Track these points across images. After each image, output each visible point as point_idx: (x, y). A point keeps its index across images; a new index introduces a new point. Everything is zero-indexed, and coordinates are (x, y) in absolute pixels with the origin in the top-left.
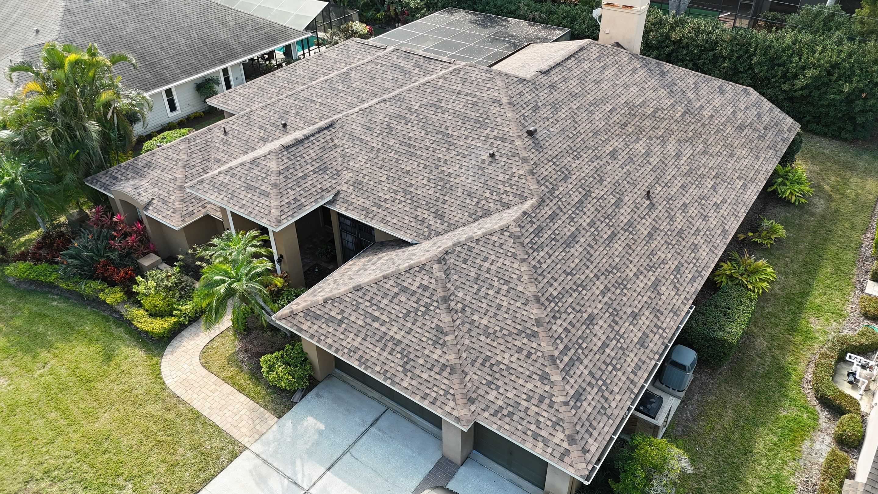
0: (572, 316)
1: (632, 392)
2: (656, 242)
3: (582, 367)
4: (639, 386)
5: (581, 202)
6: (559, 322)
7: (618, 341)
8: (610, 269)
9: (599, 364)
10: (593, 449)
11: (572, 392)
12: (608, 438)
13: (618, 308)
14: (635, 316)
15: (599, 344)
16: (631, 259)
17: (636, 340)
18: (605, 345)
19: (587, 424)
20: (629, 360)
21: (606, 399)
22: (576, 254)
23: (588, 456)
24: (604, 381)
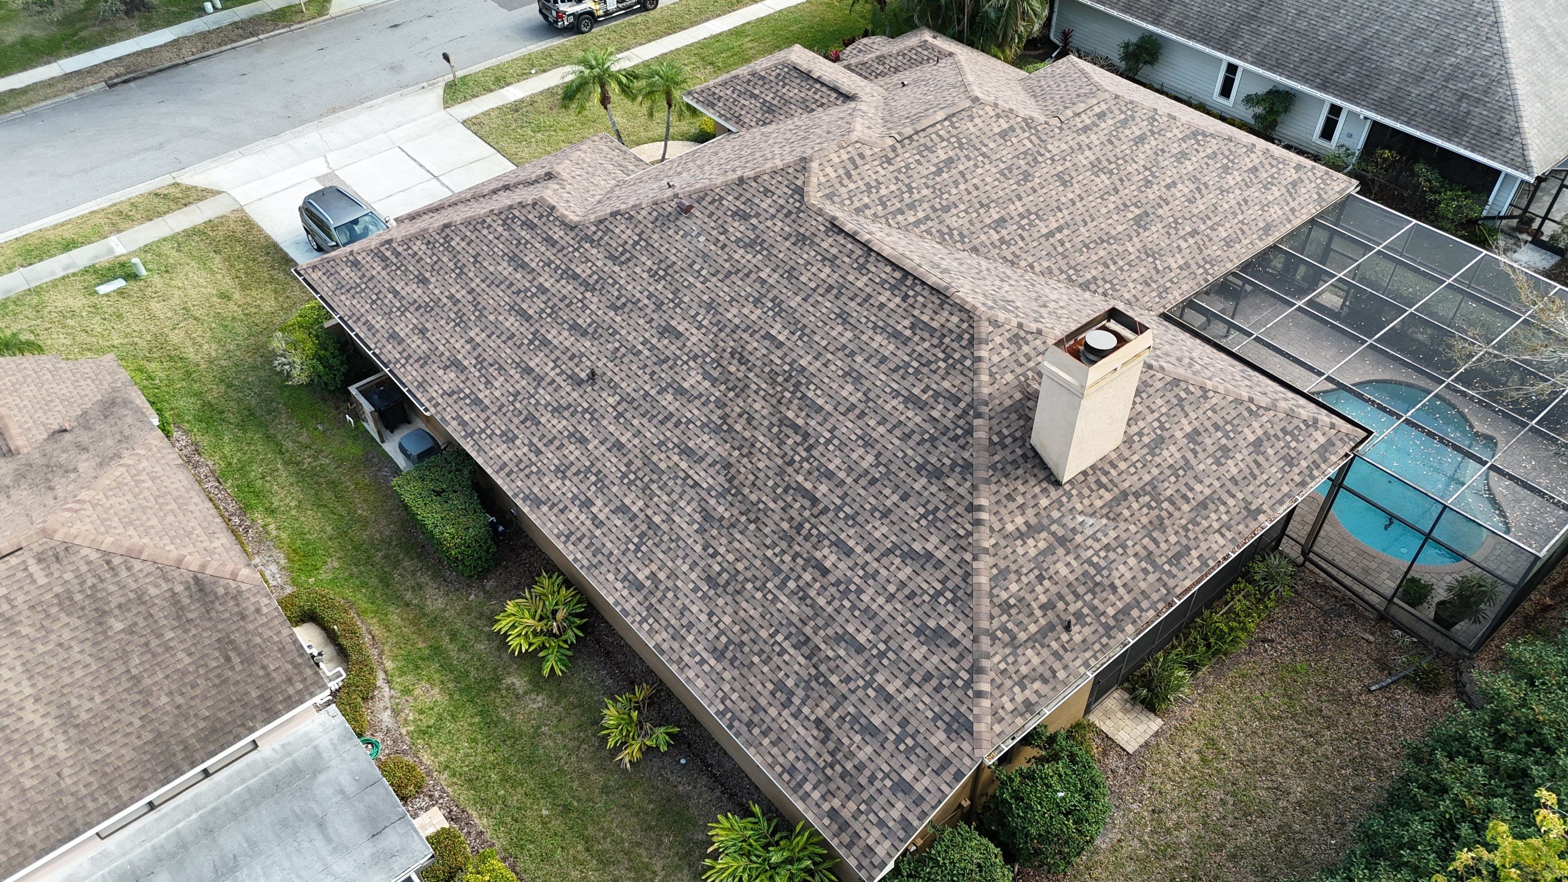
0: (429, 261)
1: (350, 318)
2: (517, 376)
3: (379, 269)
4: (353, 326)
5: (576, 277)
6: (423, 247)
7: (399, 309)
8: (479, 307)
9: (379, 286)
10: (314, 275)
11: (359, 258)
12: (319, 289)
13: (433, 313)
14: (423, 332)
15: (398, 288)
16: (494, 337)
17: (397, 329)
18: (396, 293)
19: (333, 271)
20: (379, 318)
21: (348, 291)
22: (500, 268)
23: (310, 271)
24: (363, 290)
